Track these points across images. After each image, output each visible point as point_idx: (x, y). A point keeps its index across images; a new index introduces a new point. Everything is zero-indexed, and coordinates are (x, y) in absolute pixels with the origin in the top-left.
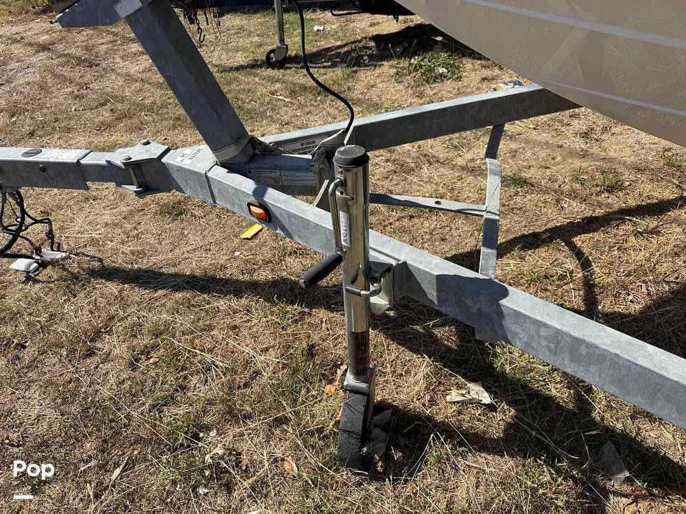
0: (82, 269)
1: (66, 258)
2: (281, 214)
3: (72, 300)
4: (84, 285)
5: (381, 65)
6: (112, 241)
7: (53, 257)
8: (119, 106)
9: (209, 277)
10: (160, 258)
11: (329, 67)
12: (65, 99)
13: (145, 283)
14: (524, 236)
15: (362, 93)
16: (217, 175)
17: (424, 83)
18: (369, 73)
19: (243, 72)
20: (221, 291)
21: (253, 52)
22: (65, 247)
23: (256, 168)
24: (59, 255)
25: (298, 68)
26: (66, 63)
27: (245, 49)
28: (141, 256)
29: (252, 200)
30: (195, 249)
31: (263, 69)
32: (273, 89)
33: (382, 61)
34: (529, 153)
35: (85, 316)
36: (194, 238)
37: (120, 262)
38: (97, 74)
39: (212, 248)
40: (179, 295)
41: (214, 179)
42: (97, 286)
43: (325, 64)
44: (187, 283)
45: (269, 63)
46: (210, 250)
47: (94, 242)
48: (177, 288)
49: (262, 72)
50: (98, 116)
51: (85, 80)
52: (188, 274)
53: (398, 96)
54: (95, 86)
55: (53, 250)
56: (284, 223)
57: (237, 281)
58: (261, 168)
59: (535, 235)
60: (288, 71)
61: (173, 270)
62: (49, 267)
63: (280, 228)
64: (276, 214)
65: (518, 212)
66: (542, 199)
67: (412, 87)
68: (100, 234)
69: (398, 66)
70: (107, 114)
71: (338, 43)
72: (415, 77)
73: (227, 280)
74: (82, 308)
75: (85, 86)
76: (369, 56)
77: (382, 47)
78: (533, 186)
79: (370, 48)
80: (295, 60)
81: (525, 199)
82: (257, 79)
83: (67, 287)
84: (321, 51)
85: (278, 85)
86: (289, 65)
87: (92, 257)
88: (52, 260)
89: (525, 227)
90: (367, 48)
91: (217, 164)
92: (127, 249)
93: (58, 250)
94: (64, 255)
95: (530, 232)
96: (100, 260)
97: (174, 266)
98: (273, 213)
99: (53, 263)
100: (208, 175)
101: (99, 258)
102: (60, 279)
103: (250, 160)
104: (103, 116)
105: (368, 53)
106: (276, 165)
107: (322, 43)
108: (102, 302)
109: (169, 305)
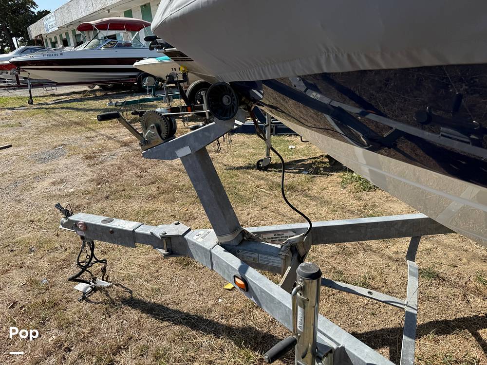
0: (119, 297)
1: (110, 287)
2: (255, 288)
3: (108, 319)
4: (117, 309)
5: (332, 175)
6: (141, 279)
7: (102, 285)
8: (163, 185)
9: (199, 317)
10: (169, 296)
11: (297, 173)
12: (131, 177)
13: (156, 314)
14: (438, 322)
15: (317, 193)
16: (217, 252)
17: (362, 190)
18: (323, 179)
19: (241, 171)
20: (205, 330)
21: (249, 159)
22: (111, 279)
23: (243, 249)
24: (106, 284)
25: (276, 172)
26: (137, 155)
27: (245, 157)
28: (157, 293)
29: (238, 274)
30: (193, 292)
31: (254, 170)
32: (258, 184)
33: (332, 172)
34: (440, 253)
35: (113, 333)
36: (193, 285)
37: (142, 295)
38: (153, 163)
39: (204, 293)
40: (177, 328)
41: (215, 254)
42: (125, 311)
43: (294, 171)
44: (184, 319)
45: (258, 167)
46: (202, 295)
47: (130, 278)
48: (176, 322)
49: (253, 172)
50: (149, 190)
51: (146, 166)
52: (185, 312)
53: (343, 197)
54: (151, 171)
55: (103, 280)
56: (257, 295)
57: (217, 323)
58: (246, 250)
59: (446, 322)
60: (269, 173)
61: (176, 307)
62: (98, 292)
63: (254, 298)
64: (252, 287)
65: (433, 300)
66: (452, 292)
67: (353, 193)
68: (134, 272)
69: (344, 176)
70: (155, 189)
71: (304, 158)
72: (355, 185)
73: (211, 321)
74: (112, 327)
75: (144, 170)
76: (323, 168)
77: (333, 163)
78: (444, 280)
79: (325, 163)
80: (275, 166)
81: (438, 290)
82: (249, 177)
83: (106, 309)
84: (292, 162)
85: (262, 182)
86: (271, 169)
87: (126, 289)
88: (101, 286)
89: (438, 314)
90: (323, 163)
91: (218, 244)
92: (149, 286)
93: (106, 281)
94: (109, 284)
95: (442, 319)
96: (131, 292)
97: (178, 304)
98: (250, 286)
99: (101, 289)
100: (212, 251)
101: (130, 290)
102: (104, 302)
103: (239, 244)
104: (152, 190)
105: (324, 166)
106: (256, 250)
107: (293, 157)
108: (126, 325)
109: (169, 334)
